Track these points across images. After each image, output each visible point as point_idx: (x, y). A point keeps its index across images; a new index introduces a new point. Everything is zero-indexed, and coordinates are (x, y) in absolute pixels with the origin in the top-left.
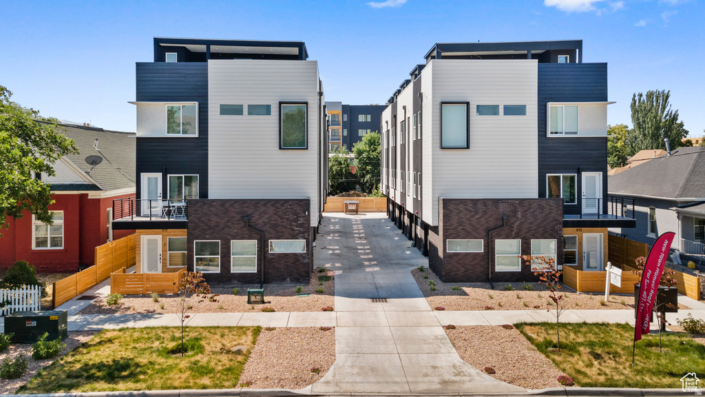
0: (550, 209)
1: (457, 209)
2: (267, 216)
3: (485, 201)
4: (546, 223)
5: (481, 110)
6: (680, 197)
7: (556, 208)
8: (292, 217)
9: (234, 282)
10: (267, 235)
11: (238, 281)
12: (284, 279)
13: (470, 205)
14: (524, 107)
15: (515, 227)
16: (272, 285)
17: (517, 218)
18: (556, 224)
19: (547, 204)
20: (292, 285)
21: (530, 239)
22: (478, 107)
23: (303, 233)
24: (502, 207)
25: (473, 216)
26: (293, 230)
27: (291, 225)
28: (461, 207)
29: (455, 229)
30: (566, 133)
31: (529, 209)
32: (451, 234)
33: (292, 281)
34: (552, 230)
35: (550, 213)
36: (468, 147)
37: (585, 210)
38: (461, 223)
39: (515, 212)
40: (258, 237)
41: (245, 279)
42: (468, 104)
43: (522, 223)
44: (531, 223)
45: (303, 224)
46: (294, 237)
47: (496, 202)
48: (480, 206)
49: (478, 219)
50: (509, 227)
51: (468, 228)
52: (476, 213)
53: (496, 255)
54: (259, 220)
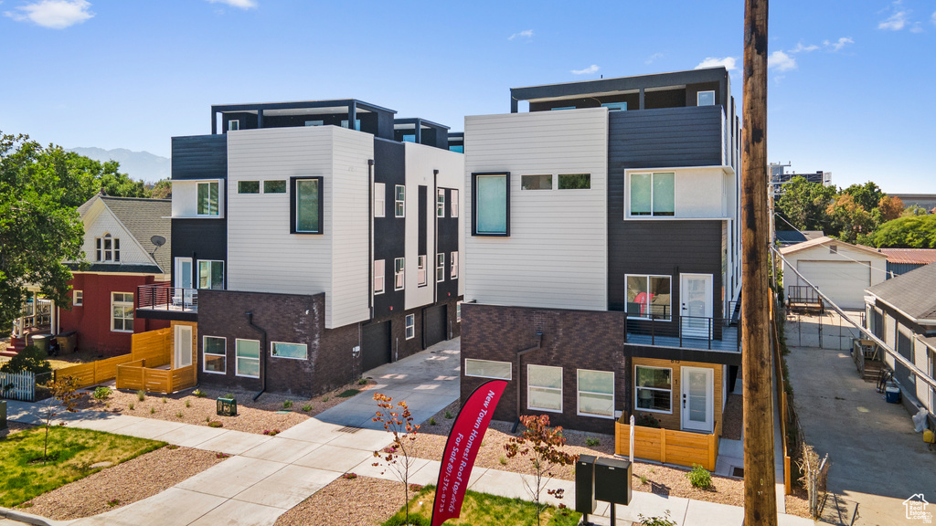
0: (605, 328)
1: (479, 318)
2: (269, 313)
3: (514, 310)
4: (598, 346)
5: (531, 182)
6: (926, 317)
7: (614, 325)
8: (294, 316)
9: (238, 386)
10: (270, 336)
11: (243, 386)
12: (285, 390)
13: (494, 315)
14: (588, 177)
15: (555, 349)
16: (274, 395)
17: (557, 336)
18: (614, 350)
19: (600, 320)
20: (294, 397)
21: (576, 368)
22: (524, 178)
23: (305, 336)
24: (537, 320)
25: (499, 329)
26: (295, 332)
27: (292, 325)
28: (484, 316)
29: (475, 345)
30: (655, 214)
31: (575, 324)
32: (471, 352)
33: (293, 393)
34: (607, 358)
35: (605, 333)
36: (507, 234)
37: (686, 331)
38: (483, 338)
39: (554, 328)
40: (260, 336)
41: (248, 383)
42: (508, 174)
43: (564, 344)
44: (577, 345)
45: (304, 325)
46: (295, 340)
47: (530, 311)
48: (508, 317)
49: (505, 333)
50: (546, 349)
51: (493, 345)
52: (503, 327)
53: (528, 386)
54: (262, 319)
